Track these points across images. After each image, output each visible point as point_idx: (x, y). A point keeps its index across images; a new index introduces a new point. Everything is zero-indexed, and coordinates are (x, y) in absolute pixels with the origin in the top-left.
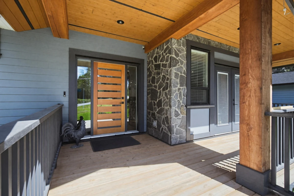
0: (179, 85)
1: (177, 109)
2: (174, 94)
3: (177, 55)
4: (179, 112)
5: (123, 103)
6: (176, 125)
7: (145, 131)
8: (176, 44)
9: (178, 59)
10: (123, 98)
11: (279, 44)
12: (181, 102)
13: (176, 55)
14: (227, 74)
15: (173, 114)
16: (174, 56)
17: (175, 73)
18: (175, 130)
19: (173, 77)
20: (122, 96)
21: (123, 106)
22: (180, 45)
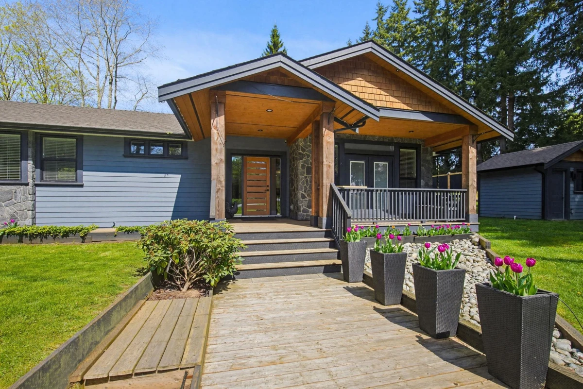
0: (305, 174)
1: (304, 193)
2: (301, 181)
3: (304, 150)
4: (306, 196)
5: (268, 190)
6: (303, 205)
7: (287, 215)
8: (303, 142)
9: (304, 153)
10: (268, 186)
11: (412, 131)
12: (308, 187)
13: (302, 151)
14: (364, 162)
15: (300, 197)
16: (301, 151)
17: (302, 165)
18: (302, 209)
19: (300, 168)
20: (267, 185)
21: (268, 193)
22: (307, 143)
